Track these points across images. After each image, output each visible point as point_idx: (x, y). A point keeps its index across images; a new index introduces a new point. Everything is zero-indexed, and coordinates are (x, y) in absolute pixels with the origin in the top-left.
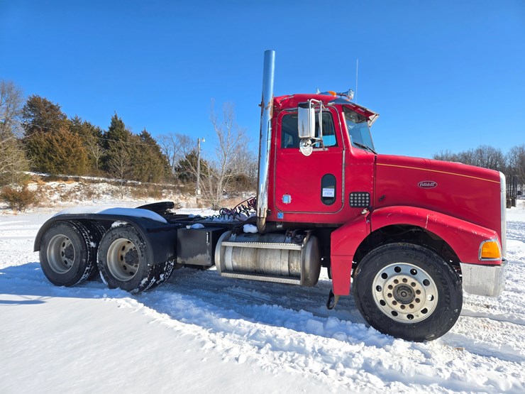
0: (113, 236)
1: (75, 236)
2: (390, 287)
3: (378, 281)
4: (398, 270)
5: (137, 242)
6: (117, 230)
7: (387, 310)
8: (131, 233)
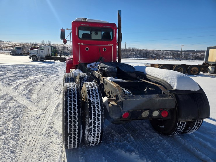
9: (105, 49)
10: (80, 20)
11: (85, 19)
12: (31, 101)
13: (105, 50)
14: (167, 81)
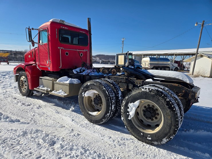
10: (59, 22)
11: (63, 21)
12: (28, 123)
13: (81, 55)
14: (180, 78)
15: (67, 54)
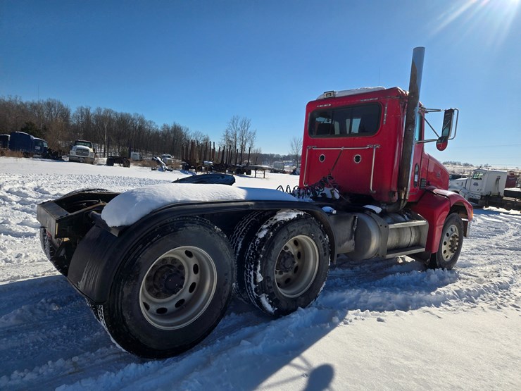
0: (289, 234)
1: (222, 245)
2: (451, 241)
3: (446, 239)
4: (452, 230)
5: (321, 238)
6: (296, 224)
7: (444, 256)
8: (313, 225)
9: (358, 158)
10: (322, 97)
11: (329, 93)
13: (357, 161)
15: (322, 157)
